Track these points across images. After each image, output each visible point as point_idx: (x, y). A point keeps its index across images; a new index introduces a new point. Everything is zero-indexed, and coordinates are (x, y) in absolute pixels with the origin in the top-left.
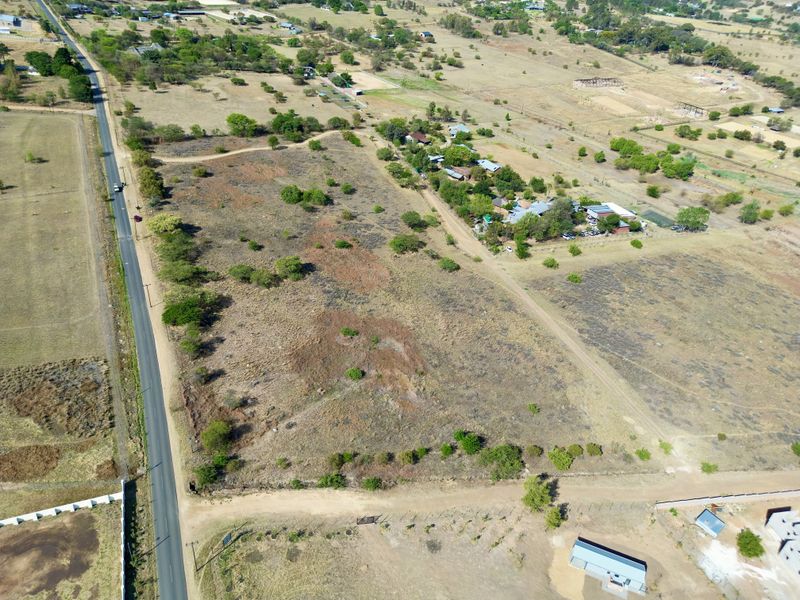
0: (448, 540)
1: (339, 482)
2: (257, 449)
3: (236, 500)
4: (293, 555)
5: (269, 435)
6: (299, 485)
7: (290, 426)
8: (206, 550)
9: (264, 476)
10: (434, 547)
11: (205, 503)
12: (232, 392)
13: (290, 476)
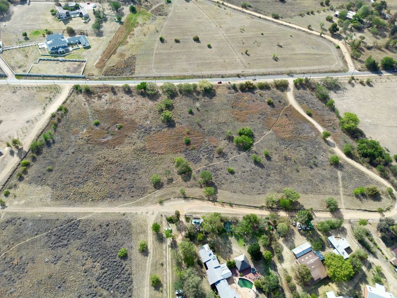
0: (27, 125)
1: (60, 109)
2: (81, 97)
3: (68, 92)
4: (47, 98)
5: (85, 100)
6: (64, 103)
7: (85, 104)
8: (58, 86)
9: (72, 97)
10: (28, 122)
11: (71, 87)
12: (106, 96)
13: (68, 101)
